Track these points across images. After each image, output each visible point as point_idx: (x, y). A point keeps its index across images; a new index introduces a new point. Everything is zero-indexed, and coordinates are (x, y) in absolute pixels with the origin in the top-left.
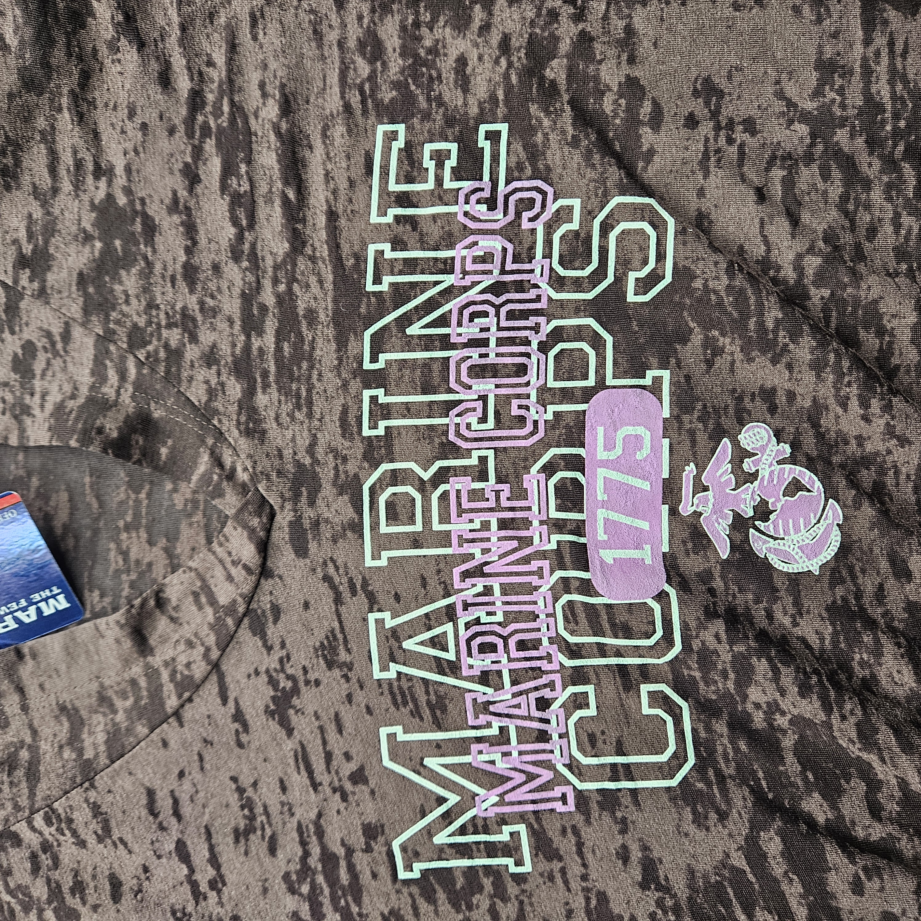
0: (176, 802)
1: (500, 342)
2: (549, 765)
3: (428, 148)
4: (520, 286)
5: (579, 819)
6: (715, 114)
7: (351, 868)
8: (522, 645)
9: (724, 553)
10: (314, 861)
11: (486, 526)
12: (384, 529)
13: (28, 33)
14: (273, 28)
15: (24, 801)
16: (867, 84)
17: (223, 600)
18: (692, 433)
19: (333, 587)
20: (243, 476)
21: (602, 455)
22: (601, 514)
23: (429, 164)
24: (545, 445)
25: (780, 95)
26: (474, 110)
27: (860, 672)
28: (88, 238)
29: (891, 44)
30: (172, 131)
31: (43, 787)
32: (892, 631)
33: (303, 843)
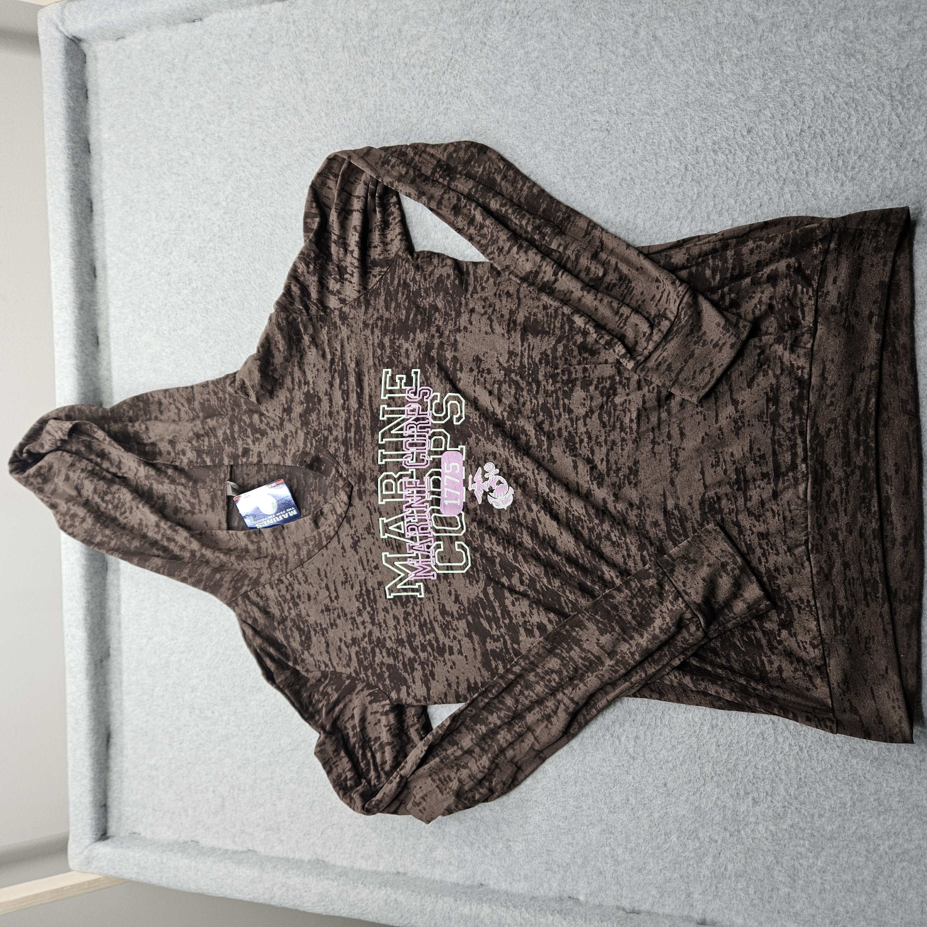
0: (326, 573)
1: (418, 436)
2: (430, 566)
3: (398, 376)
4: (423, 419)
5: (437, 582)
6: (478, 368)
7: (374, 594)
8: (422, 529)
9: (480, 501)
10: (364, 592)
11: (413, 492)
12: (384, 492)
13: (286, 347)
14: (353, 340)
15: (284, 570)
16: (522, 358)
17: (339, 513)
18: (471, 466)
19: (370, 510)
20: (344, 476)
21: (446, 471)
22: (446, 489)
23: (398, 381)
24: (430, 468)
25: (498, 361)
26: (410, 365)
27: (518, 540)
28: (302, 403)
29: (529, 346)
30: (326, 371)
31: (289, 565)
32: (527, 528)
33: (361, 586)
